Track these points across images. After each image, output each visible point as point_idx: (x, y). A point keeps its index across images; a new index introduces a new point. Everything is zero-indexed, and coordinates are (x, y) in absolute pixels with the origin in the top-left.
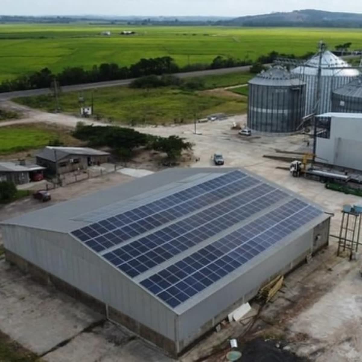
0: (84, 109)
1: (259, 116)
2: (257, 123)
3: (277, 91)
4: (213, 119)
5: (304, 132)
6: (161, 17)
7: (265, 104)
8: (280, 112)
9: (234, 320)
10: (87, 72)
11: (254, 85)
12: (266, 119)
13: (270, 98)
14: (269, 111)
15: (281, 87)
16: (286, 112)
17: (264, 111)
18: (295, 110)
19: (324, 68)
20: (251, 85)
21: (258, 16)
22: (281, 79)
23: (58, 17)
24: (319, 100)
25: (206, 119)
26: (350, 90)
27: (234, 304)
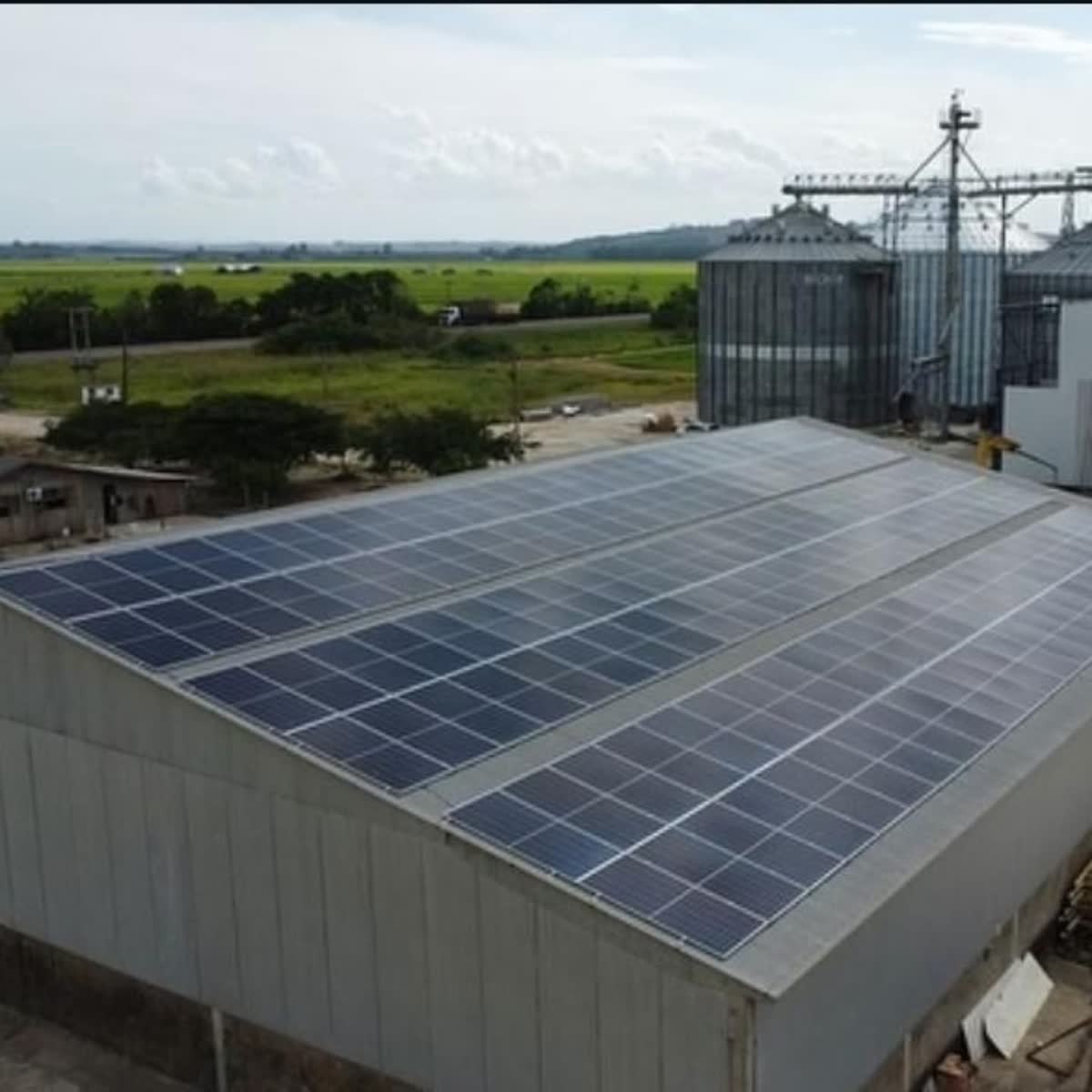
0: (92, 391)
1: (747, 373)
2: (738, 398)
3: (808, 279)
4: (568, 410)
5: (901, 430)
6: (339, 244)
7: (769, 330)
8: (823, 353)
9: (992, 1050)
10: (106, 312)
11: (727, 264)
12: (774, 381)
13: (784, 304)
14: (783, 353)
15: (822, 267)
16: (842, 354)
17: (765, 352)
18: (873, 351)
19: (972, 195)
20: (714, 264)
21: (630, 237)
22: (819, 240)
23: (17, 245)
24: (957, 310)
25: (547, 411)
26: (1072, 256)
27: (986, 954)
